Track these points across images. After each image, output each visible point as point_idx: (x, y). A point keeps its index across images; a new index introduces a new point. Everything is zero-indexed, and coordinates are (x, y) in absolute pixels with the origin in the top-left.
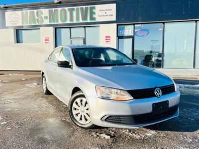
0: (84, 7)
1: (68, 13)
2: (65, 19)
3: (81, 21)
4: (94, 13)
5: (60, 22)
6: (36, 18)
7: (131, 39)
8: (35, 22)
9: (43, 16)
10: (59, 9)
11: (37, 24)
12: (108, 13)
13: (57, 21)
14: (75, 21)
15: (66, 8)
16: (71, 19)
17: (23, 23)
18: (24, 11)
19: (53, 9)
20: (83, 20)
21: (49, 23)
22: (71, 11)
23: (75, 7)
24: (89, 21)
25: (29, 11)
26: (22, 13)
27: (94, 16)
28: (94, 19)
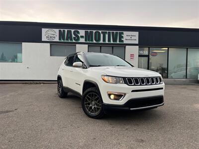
0: (115, 32)
1: (102, 35)
2: (99, 39)
3: (112, 42)
4: (123, 37)
5: (94, 42)
6: (73, 36)
7: (147, 58)
8: (71, 40)
9: (79, 35)
10: (94, 31)
11: (74, 41)
12: (133, 38)
13: (92, 40)
14: (107, 42)
15: (100, 31)
16: (104, 40)
17: (60, 39)
18: (62, 30)
19: (89, 31)
20: (113, 41)
21: (84, 42)
22: (104, 34)
23: (107, 31)
24: (118, 42)
25: (66, 30)
26: (60, 31)
27: (123, 39)
28: (123, 41)
